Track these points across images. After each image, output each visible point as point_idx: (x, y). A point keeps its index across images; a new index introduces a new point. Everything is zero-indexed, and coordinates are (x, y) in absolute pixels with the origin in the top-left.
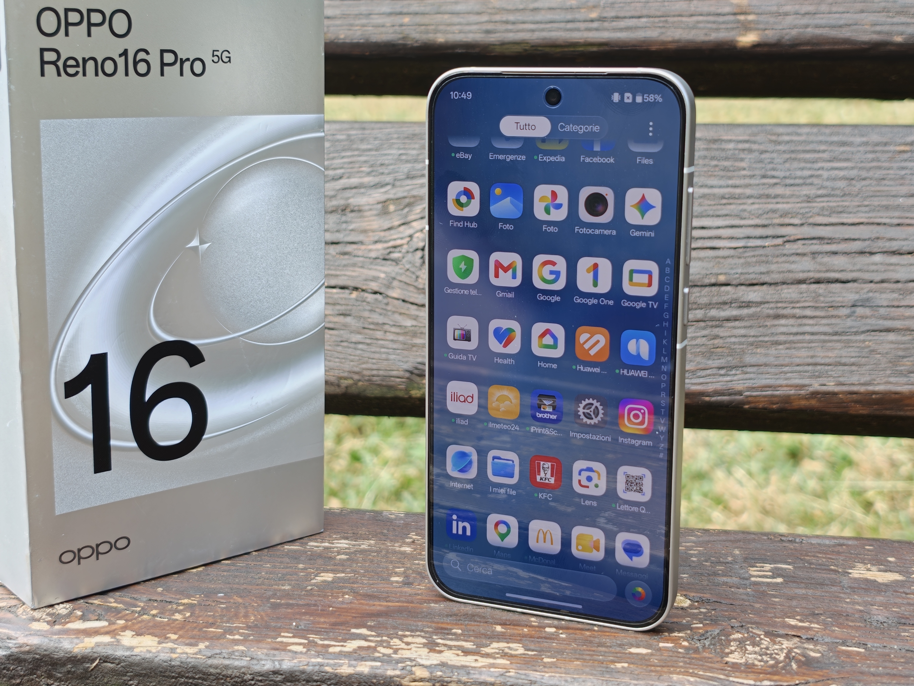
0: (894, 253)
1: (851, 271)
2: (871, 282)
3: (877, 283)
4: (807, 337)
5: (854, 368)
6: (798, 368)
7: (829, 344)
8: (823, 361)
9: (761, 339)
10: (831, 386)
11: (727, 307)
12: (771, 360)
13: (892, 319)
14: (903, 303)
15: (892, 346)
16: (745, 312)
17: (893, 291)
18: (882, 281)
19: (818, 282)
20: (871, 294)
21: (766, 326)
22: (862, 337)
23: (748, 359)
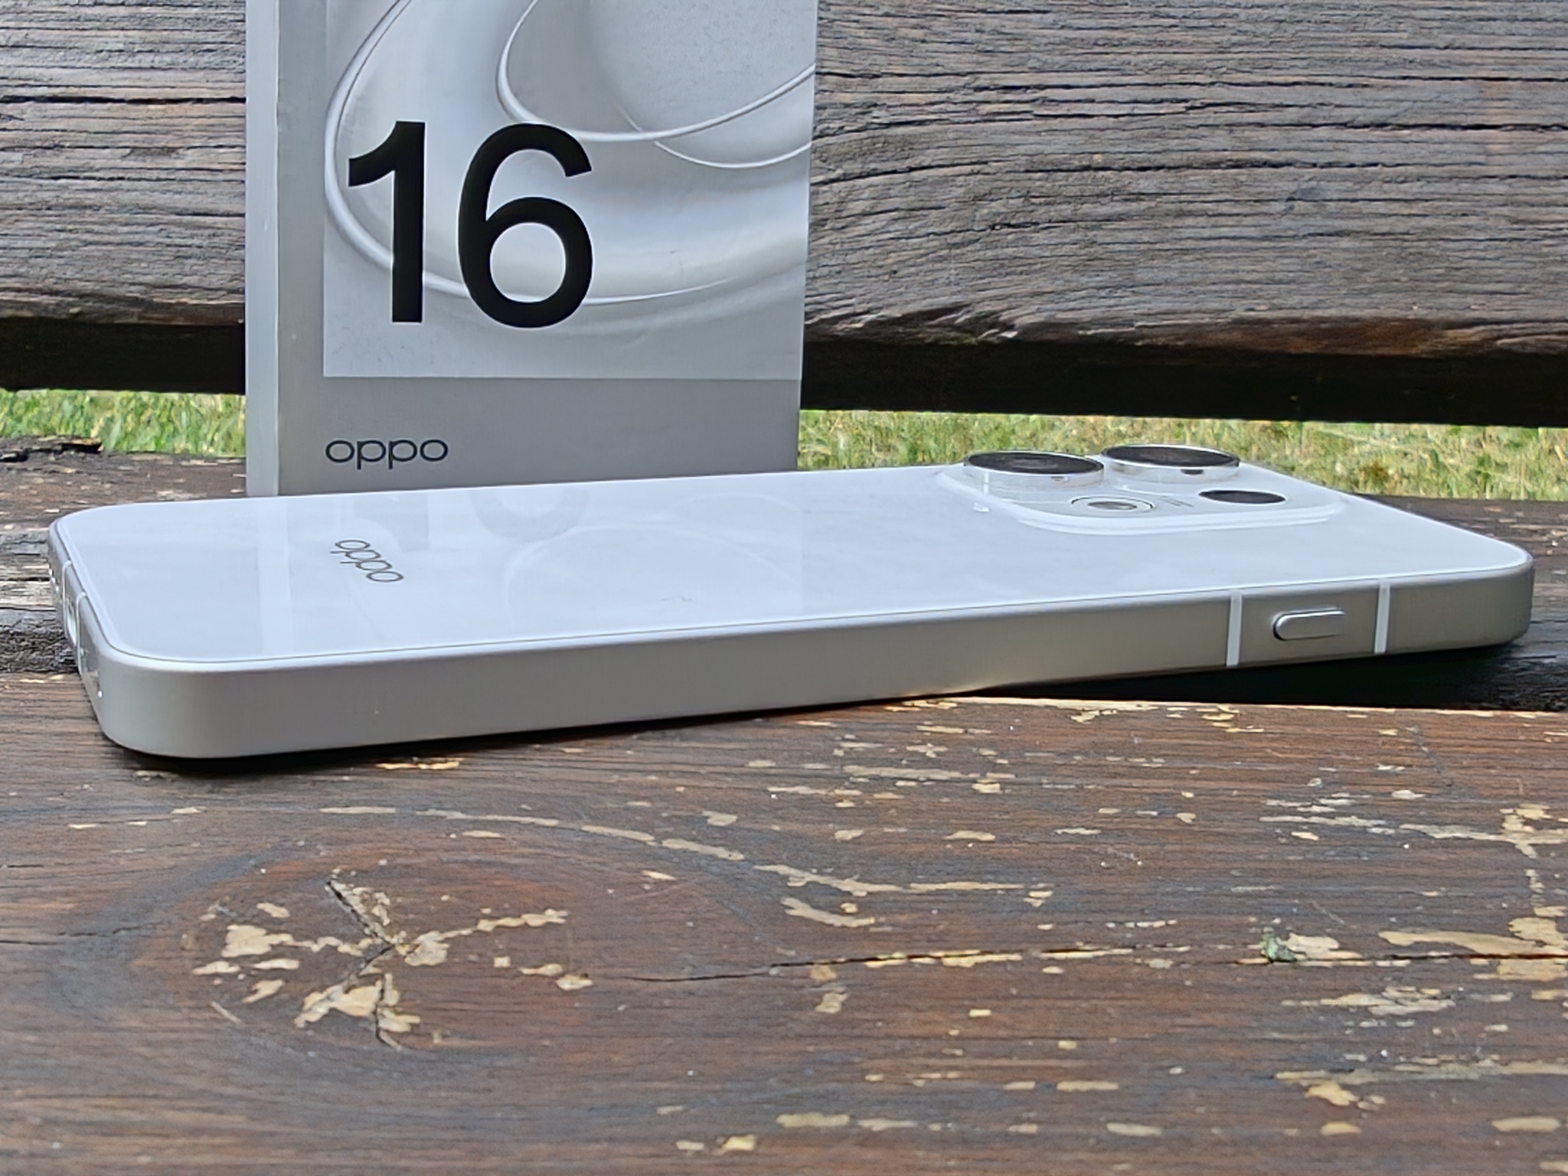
0: (1345, 125)
1: (1285, 150)
2: (1314, 165)
3: (1322, 167)
4: (1225, 243)
5: (1293, 287)
6: (1214, 288)
7: (1257, 254)
8: (1249, 278)
9: (1158, 246)
10: (1262, 311)
11: (1107, 199)
12: (1175, 274)
13: (1348, 217)
14: (1361, 195)
15: (1347, 255)
16: (1134, 206)
17: (1345, 179)
18: (1330, 165)
19: (1238, 165)
20: (1313, 183)
21: (1166, 228)
22: (1302, 244)
23: (1143, 275)
